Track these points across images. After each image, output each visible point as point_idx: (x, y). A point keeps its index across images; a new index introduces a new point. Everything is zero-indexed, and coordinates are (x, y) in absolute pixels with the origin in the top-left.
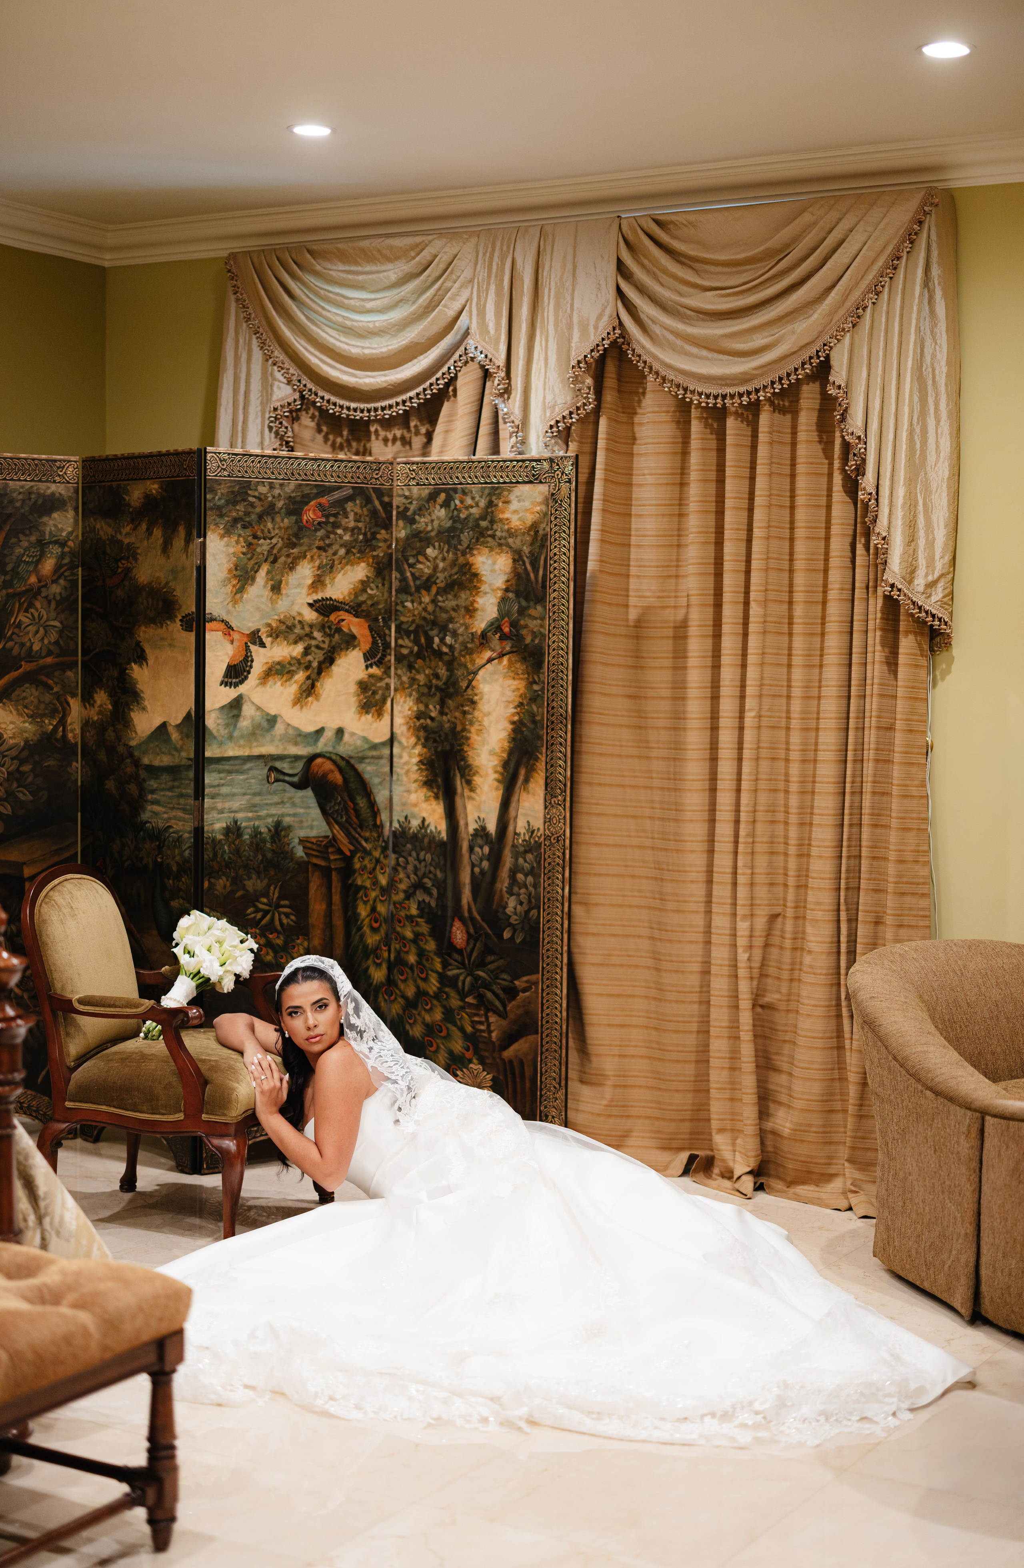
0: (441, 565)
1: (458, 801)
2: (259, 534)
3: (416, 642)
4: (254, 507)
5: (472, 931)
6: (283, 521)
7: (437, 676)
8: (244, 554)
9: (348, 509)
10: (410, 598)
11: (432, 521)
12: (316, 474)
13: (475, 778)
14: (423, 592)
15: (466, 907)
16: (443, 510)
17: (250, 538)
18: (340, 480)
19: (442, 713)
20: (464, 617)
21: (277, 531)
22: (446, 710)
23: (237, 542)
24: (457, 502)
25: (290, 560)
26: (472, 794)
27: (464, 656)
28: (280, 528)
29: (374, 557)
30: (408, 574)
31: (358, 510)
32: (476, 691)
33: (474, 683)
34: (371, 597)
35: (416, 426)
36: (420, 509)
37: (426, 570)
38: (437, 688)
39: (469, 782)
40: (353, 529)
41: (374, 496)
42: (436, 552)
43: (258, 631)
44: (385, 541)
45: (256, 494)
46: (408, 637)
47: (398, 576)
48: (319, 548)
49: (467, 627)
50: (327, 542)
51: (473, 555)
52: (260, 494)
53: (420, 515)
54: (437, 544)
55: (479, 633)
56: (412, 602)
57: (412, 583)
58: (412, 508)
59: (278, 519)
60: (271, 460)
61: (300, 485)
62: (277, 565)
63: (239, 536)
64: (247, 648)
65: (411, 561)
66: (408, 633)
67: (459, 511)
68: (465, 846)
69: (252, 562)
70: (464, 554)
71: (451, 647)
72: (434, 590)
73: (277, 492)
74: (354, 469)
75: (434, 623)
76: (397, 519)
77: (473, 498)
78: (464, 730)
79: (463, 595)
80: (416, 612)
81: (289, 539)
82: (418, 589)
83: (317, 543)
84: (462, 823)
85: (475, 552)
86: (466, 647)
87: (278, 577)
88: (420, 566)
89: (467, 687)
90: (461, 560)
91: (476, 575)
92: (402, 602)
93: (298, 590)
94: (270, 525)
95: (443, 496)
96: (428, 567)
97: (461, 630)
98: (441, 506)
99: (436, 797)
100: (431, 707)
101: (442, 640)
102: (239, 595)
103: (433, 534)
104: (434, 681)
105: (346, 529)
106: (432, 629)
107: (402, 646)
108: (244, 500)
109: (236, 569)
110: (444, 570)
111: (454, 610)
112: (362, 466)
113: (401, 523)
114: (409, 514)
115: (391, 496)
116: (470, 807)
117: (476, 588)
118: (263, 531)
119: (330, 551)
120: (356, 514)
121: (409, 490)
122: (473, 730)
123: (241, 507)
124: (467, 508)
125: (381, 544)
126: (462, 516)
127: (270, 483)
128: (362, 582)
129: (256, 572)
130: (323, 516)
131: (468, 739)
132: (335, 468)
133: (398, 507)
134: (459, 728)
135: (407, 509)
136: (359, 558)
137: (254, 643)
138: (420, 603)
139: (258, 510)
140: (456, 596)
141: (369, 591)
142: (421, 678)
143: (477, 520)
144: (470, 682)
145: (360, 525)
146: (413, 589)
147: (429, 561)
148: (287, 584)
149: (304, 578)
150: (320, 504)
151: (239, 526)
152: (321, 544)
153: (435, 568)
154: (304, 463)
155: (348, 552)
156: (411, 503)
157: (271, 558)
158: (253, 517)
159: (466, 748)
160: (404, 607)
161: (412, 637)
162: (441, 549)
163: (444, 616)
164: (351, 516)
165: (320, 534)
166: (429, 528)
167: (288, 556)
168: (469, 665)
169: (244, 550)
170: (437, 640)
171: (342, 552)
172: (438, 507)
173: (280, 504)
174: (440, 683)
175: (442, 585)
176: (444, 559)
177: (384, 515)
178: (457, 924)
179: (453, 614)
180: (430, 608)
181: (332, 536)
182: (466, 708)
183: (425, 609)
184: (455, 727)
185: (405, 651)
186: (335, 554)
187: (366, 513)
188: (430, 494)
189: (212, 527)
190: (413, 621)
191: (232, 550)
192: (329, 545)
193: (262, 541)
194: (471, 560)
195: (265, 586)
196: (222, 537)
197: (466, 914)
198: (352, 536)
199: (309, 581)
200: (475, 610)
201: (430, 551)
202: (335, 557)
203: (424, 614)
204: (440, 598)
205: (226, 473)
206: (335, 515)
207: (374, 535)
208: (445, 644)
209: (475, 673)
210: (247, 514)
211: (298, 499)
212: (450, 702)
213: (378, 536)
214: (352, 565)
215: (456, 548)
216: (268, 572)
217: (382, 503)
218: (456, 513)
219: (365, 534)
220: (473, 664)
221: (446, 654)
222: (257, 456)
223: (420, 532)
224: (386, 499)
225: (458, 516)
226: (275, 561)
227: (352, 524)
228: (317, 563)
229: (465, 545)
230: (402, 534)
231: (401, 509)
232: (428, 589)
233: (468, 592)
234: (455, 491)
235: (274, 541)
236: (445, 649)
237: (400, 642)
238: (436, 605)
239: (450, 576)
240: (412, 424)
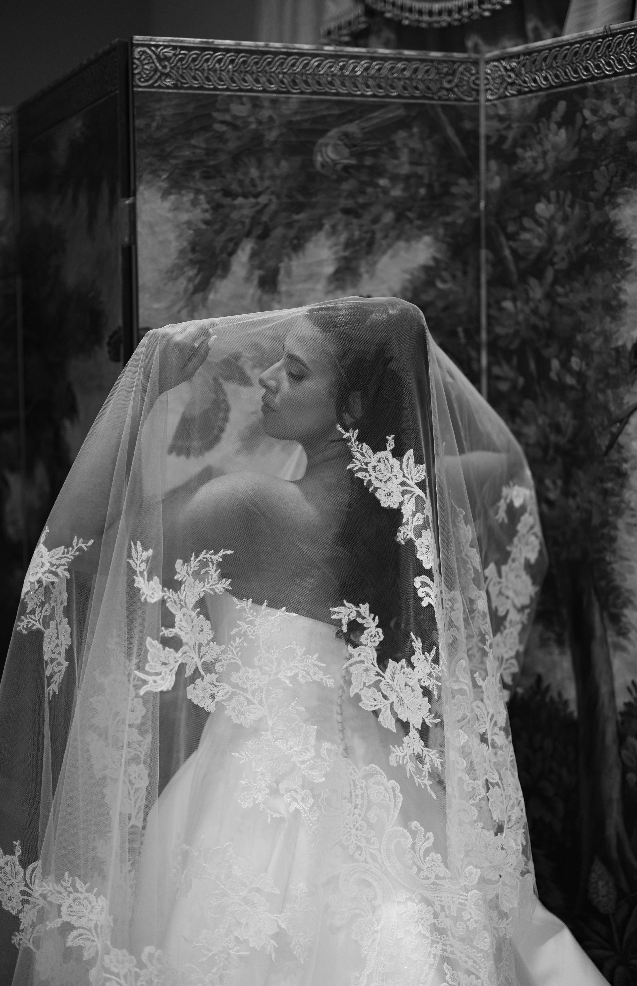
0: (561, 230)
1: (597, 649)
2: (234, 187)
3: (522, 369)
4: (226, 141)
5: (624, 885)
6: (278, 164)
7: (557, 428)
8: (207, 222)
9: (399, 144)
10: (509, 294)
11: (545, 153)
12: (337, 82)
13: (626, 612)
14: (533, 282)
15: (613, 842)
16: (563, 132)
17: (218, 196)
18: (381, 92)
19: (566, 493)
20: (601, 320)
21: (267, 183)
22: (574, 488)
23: (194, 203)
24: (587, 113)
25: (292, 233)
26: (623, 641)
27: (603, 391)
28: (273, 177)
29: (446, 225)
30: (507, 252)
31: (415, 144)
32: (625, 454)
33: (622, 439)
34: (443, 294)
35: (536, 30)
36: (524, 136)
37: (537, 243)
38: (558, 448)
39: (616, 619)
40: (407, 178)
41: (444, 119)
42: (552, 207)
43: (237, 357)
44: (467, 197)
45: (228, 117)
46: (509, 361)
47: (491, 256)
48: (347, 211)
49: (607, 337)
50: (361, 200)
51: (616, 206)
52: (235, 117)
53: (524, 147)
54: (553, 194)
55: (629, 346)
56: (514, 300)
57: (512, 267)
58: (511, 135)
59: (269, 161)
60: (254, 58)
61: (309, 101)
62: (269, 242)
63: (198, 192)
64: (218, 389)
65: (511, 228)
66: (508, 355)
67: (590, 128)
68: (610, 732)
69: (223, 237)
70: (600, 205)
71: (580, 376)
72: (550, 275)
73: (266, 114)
74: (407, 74)
75: (550, 334)
76: (488, 159)
77: (615, 102)
78: (605, 523)
79: (598, 280)
80: (521, 318)
81: (290, 196)
82: (523, 277)
83: (343, 202)
84: (604, 689)
85: (620, 200)
86: (607, 375)
87: (271, 264)
88: (526, 236)
89: (610, 447)
90: (596, 217)
91: (622, 242)
92: (498, 303)
93: (309, 285)
94: (254, 172)
95: (562, 106)
96: (539, 237)
97: (597, 344)
98: (560, 125)
99: (560, 643)
100: (548, 482)
101: (565, 364)
102: (198, 297)
103: (546, 177)
104: (553, 438)
105: (394, 178)
106: (547, 346)
107: (498, 378)
108: (206, 128)
109: (193, 250)
110: (566, 237)
111: (584, 308)
112: (423, 67)
113: (493, 165)
114: (506, 146)
115: (476, 120)
116: (617, 663)
117: (623, 265)
118: (241, 183)
119: (367, 218)
120: (412, 151)
121: (506, 105)
122: (621, 524)
123: (198, 141)
124: (604, 121)
125: (458, 203)
126: (596, 137)
127: (252, 99)
128: (426, 269)
129: (232, 253)
130: (352, 155)
131: (613, 539)
132: (372, 72)
133: (488, 137)
134: (596, 520)
135: (502, 139)
136: (420, 228)
137: (229, 378)
138: (527, 300)
139: (232, 145)
140: (587, 284)
141: (440, 285)
142: (531, 431)
143: (623, 141)
144: (615, 437)
145: (420, 170)
146: (515, 278)
147: (540, 225)
148: (289, 274)
149: (320, 263)
150: (346, 135)
151: (197, 174)
152: (350, 203)
153: (551, 238)
154: (314, 62)
155: (400, 218)
156: (509, 127)
157: (258, 231)
158: (223, 157)
159: (609, 557)
160: (501, 309)
161: (515, 360)
162: (560, 203)
163: (567, 320)
164: (404, 156)
165: (346, 186)
166: (540, 167)
167: (289, 225)
168: (612, 407)
169: (208, 216)
170: (555, 364)
171: (388, 217)
172: (553, 127)
173: (272, 135)
174: (562, 441)
175: (562, 266)
176: (565, 219)
177: (463, 153)
178: (599, 869)
179: (582, 315)
180: (544, 308)
181: (369, 190)
182: (609, 485)
183: (535, 311)
184: (589, 519)
185: (504, 386)
186: (376, 220)
187: (430, 149)
188: (540, 106)
189: (147, 177)
190: (516, 333)
191: (185, 217)
192: (365, 206)
193: (240, 200)
194: (613, 214)
195: (248, 279)
196: (166, 194)
197: (614, 855)
198: (405, 189)
199: (329, 269)
200: (622, 305)
201: (541, 208)
202: (376, 227)
203: (534, 320)
204: (560, 289)
205: (169, 82)
206: (375, 154)
207: (446, 186)
208: (570, 371)
209: (624, 421)
210: (211, 152)
211: (306, 126)
212: (580, 473)
213: (454, 190)
214: (408, 240)
215: (587, 198)
216: (254, 255)
217: (459, 131)
218: (584, 133)
219: (430, 186)
220: (620, 405)
221: (572, 388)
222: (227, 51)
223: (525, 176)
224: (468, 125)
225: (589, 139)
226: (264, 235)
227: (405, 169)
228: (343, 238)
229: (602, 189)
230: (496, 183)
231: (493, 141)
232: (540, 276)
233: (608, 274)
234: (583, 93)
235: (263, 200)
236: (570, 380)
237: (496, 370)
238: (554, 303)
239: (577, 248)
240: (530, 26)
